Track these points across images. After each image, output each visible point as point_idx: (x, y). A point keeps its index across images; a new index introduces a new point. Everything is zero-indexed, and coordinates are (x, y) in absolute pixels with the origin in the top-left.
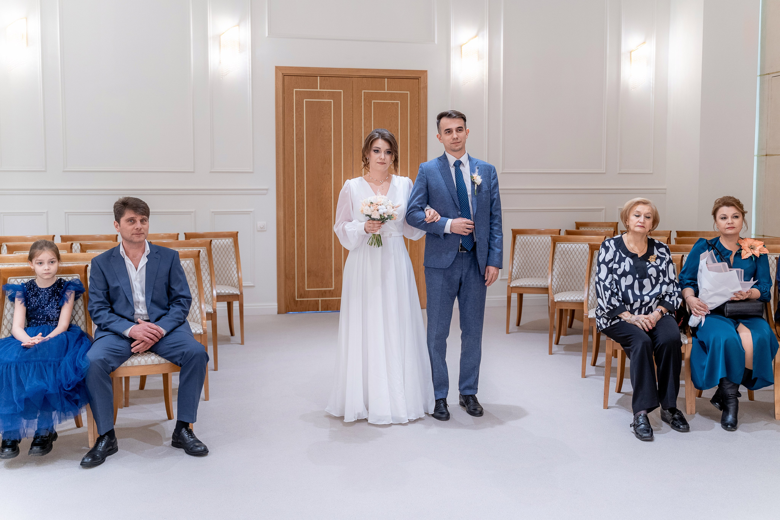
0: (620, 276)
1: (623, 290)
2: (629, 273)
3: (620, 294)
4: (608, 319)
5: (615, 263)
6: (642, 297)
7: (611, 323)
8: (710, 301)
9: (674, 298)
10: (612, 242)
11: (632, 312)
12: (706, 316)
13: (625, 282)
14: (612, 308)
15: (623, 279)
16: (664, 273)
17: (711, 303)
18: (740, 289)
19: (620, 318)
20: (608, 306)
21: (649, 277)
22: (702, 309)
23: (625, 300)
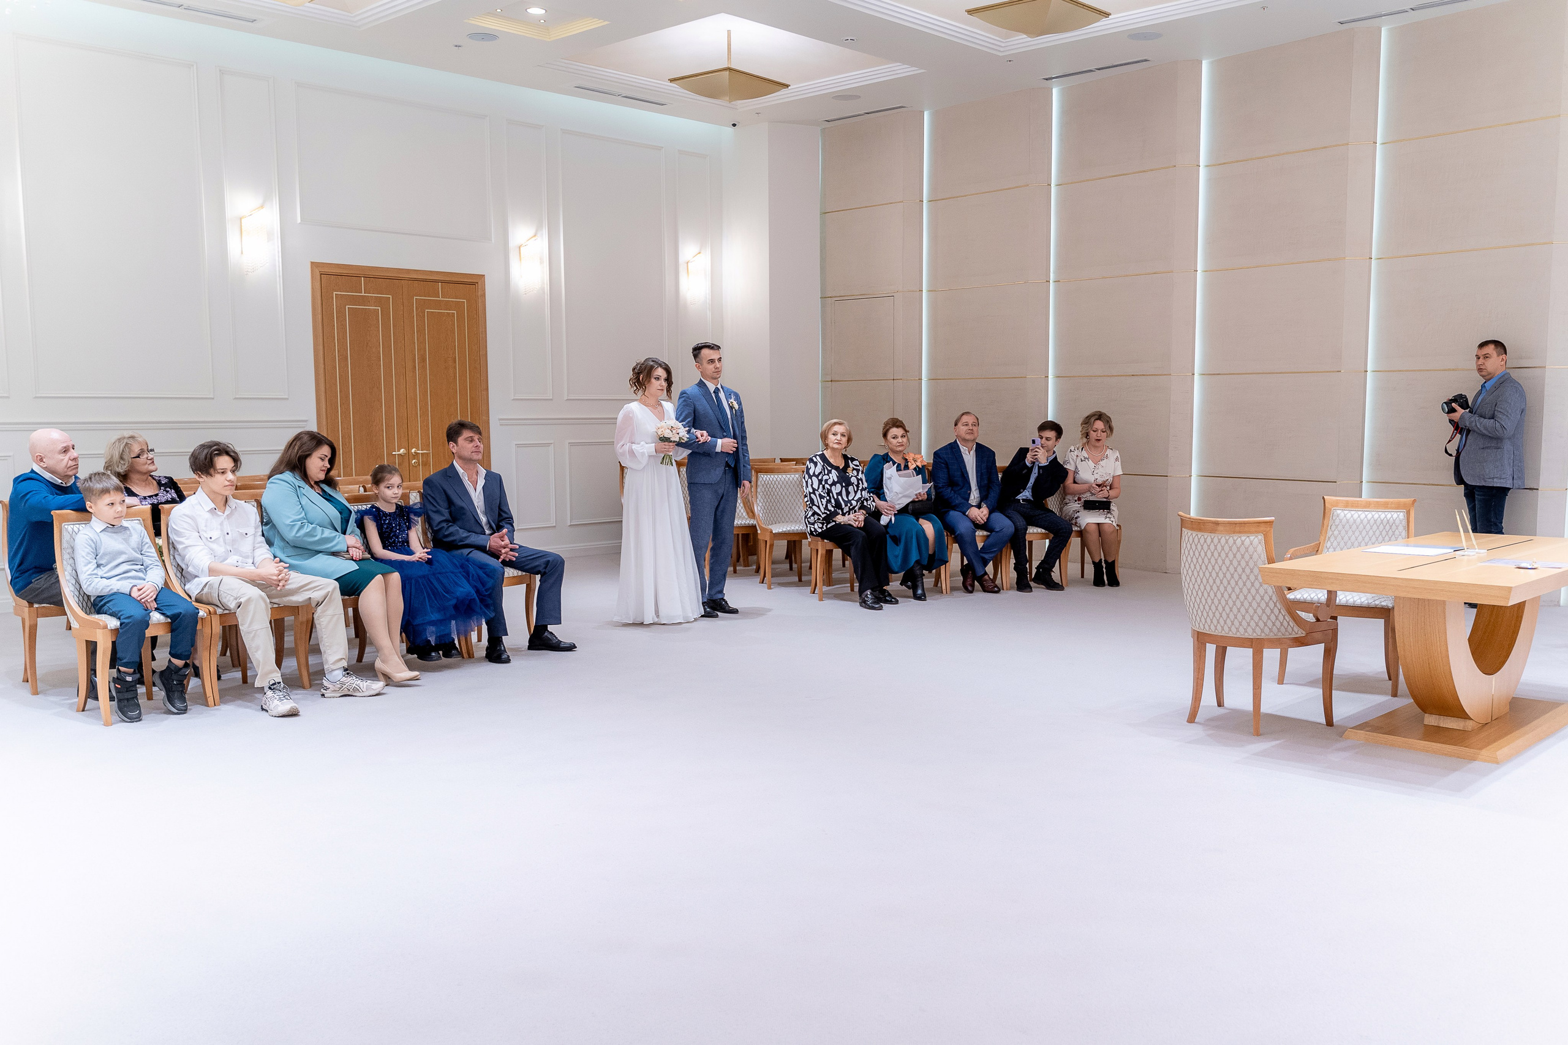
0: (831, 485)
1: (836, 497)
2: (837, 482)
3: (833, 501)
4: (823, 524)
5: (825, 474)
6: (850, 501)
7: (826, 526)
8: (898, 502)
9: (869, 502)
10: (817, 457)
11: (844, 514)
12: (895, 515)
13: (836, 489)
14: (828, 513)
15: (833, 487)
16: (861, 480)
17: (899, 504)
18: (921, 491)
19: (835, 521)
20: (826, 511)
21: (852, 484)
22: (892, 509)
23: (838, 505)
